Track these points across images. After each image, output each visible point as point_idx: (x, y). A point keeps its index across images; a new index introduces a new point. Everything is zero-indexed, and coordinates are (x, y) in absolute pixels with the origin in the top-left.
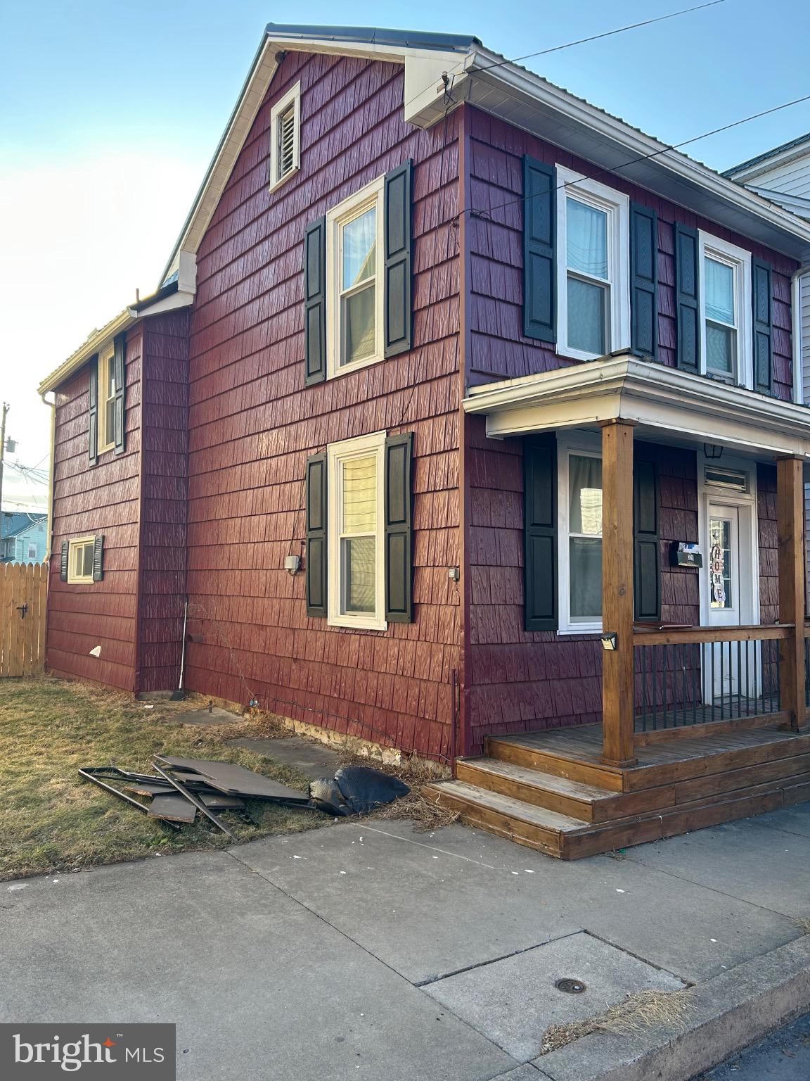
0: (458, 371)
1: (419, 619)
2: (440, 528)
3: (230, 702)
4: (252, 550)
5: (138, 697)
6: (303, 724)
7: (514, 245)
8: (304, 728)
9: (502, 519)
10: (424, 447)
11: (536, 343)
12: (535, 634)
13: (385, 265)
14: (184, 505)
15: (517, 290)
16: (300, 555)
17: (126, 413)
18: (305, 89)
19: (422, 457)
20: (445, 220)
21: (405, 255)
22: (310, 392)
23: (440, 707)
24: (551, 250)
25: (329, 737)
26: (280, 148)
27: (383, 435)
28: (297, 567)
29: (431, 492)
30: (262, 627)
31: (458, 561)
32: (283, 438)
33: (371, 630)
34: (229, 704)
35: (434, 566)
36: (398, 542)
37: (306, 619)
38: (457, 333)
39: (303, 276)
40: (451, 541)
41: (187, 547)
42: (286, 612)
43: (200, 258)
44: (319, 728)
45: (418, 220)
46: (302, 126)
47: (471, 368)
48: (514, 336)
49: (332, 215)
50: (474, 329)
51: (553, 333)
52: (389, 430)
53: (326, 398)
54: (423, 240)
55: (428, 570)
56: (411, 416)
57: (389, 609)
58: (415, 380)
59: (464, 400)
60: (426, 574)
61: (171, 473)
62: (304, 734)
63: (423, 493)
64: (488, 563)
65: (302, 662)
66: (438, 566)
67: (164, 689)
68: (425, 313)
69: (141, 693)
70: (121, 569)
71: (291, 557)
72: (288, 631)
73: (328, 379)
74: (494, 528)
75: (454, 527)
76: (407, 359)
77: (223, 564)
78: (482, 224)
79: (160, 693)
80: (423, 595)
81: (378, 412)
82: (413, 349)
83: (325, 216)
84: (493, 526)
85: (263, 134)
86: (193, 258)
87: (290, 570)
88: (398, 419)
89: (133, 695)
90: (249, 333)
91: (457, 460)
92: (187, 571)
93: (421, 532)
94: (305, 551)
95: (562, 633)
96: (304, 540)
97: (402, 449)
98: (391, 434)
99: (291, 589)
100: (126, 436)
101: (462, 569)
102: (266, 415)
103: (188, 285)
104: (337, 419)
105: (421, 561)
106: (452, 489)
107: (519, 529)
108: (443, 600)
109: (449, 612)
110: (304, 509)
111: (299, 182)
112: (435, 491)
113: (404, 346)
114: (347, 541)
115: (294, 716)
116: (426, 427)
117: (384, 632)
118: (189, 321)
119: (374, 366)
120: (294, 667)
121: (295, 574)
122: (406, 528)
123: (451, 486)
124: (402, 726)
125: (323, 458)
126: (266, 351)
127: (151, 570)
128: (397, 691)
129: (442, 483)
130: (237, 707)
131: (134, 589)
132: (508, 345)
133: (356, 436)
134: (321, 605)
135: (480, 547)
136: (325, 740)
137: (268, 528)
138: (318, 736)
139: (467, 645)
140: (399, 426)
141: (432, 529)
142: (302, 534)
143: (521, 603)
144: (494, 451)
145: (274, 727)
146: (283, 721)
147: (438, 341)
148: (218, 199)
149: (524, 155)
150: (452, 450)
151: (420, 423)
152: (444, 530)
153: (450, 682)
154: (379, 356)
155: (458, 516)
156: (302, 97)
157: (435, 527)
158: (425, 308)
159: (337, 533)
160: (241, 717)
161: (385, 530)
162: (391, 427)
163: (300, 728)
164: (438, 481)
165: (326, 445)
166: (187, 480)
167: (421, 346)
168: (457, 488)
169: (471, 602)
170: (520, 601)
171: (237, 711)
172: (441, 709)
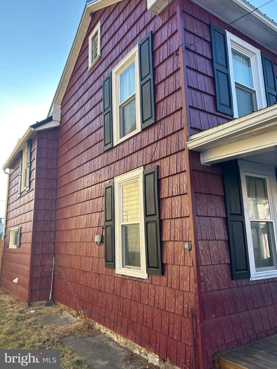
0: (183, 128)
1: (166, 273)
2: (177, 218)
3: (71, 309)
4: (81, 232)
5: (30, 305)
6: (104, 327)
7: (208, 66)
8: (105, 330)
9: (214, 211)
10: (165, 173)
11: (224, 116)
12: (238, 281)
13: (140, 84)
14: (54, 212)
15: (211, 88)
16: (102, 234)
17: (30, 173)
18: (102, 23)
19: (164, 178)
20: (171, 53)
21: (150, 76)
22: (106, 154)
23: (183, 332)
24: (227, 70)
25: (118, 338)
26: (93, 52)
27: (142, 169)
28: (100, 241)
29: (170, 197)
30: (85, 272)
31: (190, 238)
32: (94, 177)
33: (138, 278)
34: (71, 310)
35: (174, 241)
36: (152, 226)
37: (105, 269)
38: (181, 108)
39: (102, 102)
40: (184, 225)
41: (55, 231)
42: (96, 264)
43: (62, 107)
44: (112, 331)
45: (156, 58)
46: (101, 39)
47: (190, 126)
48: (212, 111)
49: (114, 71)
50: (190, 105)
51: (232, 111)
52: (144, 166)
53: (113, 155)
54: (159, 68)
55: (171, 243)
56: (157, 157)
57: (148, 266)
58: (158, 138)
59: (188, 142)
60: (169, 246)
61: (48, 198)
62: (105, 333)
63: (165, 198)
64: (208, 239)
65: (103, 292)
66: (177, 241)
67: (43, 300)
68: (162, 103)
69: (31, 303)
70: (26, 242)
71: (97, 236)
72: (97, 274)
73: (114, 145)
74: (210, 217)
75: (186, 217)
76: (153, 129)
77: (68, 240)
78: (191, 54)
79: (41, 302)
80: (168, 258)
81: (138, 158)
82: (156, 123)
83: (111, 72)
84: (209, 215)
85: (86, 48)
86: (60, 106)
87: (97, 242)
88: (149, 160)
89: (27, 304)
90: (81, 132)
91: (185, 178)
92: (55, 242)
93: (165, 221)
94: (104, 233)
95: (253, 279)
96: (104, 227)
97: (152, 175)
98: (146, 168)
99: (98, 252)
100: (30, 182)
101: (193, 243)
102: (87, 168)
103: (57, 117)
104: (118, 164)
105: (166, 237)
106: (183, 194)
107: (223, 217)
108: (181, 262)
109: (186, 270)
110: (104, 211)
111: (100, 62)
112: (173, 196)
113: (152, 121)
114: (125, 226)
115: (100, 322)
116: (165, 162)
117: (146, 280)
118: (58, 133)
119: (136, 135)
120: (99, 295)
121: (100, 244)
122: (156, 218)
123: (182, 193)
124: (159, 340)
125: (112, 185)
126: (87, 139)
127: (38, 243)
128: (155, 317)
129: (176, 192)
130: (74, 312)
131: (30, 252)
132: (209, 116)
133: (128, 172)
134: (112, 262)
135: (202, 229)
136: (116, 339)
137: (87, 221)
138: (112, 336)
139: (199, 292)
140: (150, 163)
141: (172, 218)
142: (102, 223)
143: (229, 262)
144: (206, 172)
145: (90, 327)
146: (95, 324)
147: (170, 115)
148: (69, 81)
149: (210, 23)
150: (181, 172)
151: (162, 160)
152: (179, 219)
153: (190, 316)
154: (139, 129)
155: (188, 210)
156: (101, 27)
157: (174, 217)
158: (162, 100)
159: (120, 223)
160: (75, 318)
161: (145, 220)
162: (146, 164)
163: (103, 329)
164: (174, 190)
165: (113, 178)
166: (56, 201)
167: (160, 120)
168: (186, 193)
169: (200, 264)
170: (227, 261)
171: (74, 314)
172: (184, 334)
